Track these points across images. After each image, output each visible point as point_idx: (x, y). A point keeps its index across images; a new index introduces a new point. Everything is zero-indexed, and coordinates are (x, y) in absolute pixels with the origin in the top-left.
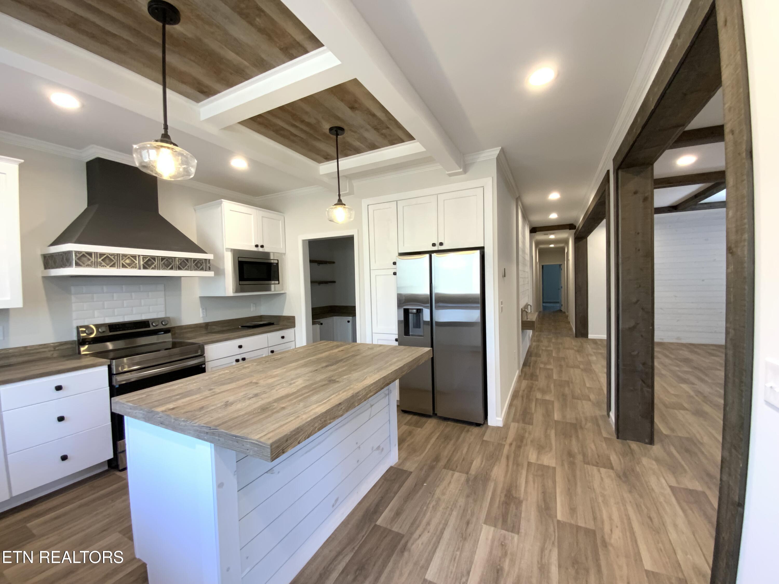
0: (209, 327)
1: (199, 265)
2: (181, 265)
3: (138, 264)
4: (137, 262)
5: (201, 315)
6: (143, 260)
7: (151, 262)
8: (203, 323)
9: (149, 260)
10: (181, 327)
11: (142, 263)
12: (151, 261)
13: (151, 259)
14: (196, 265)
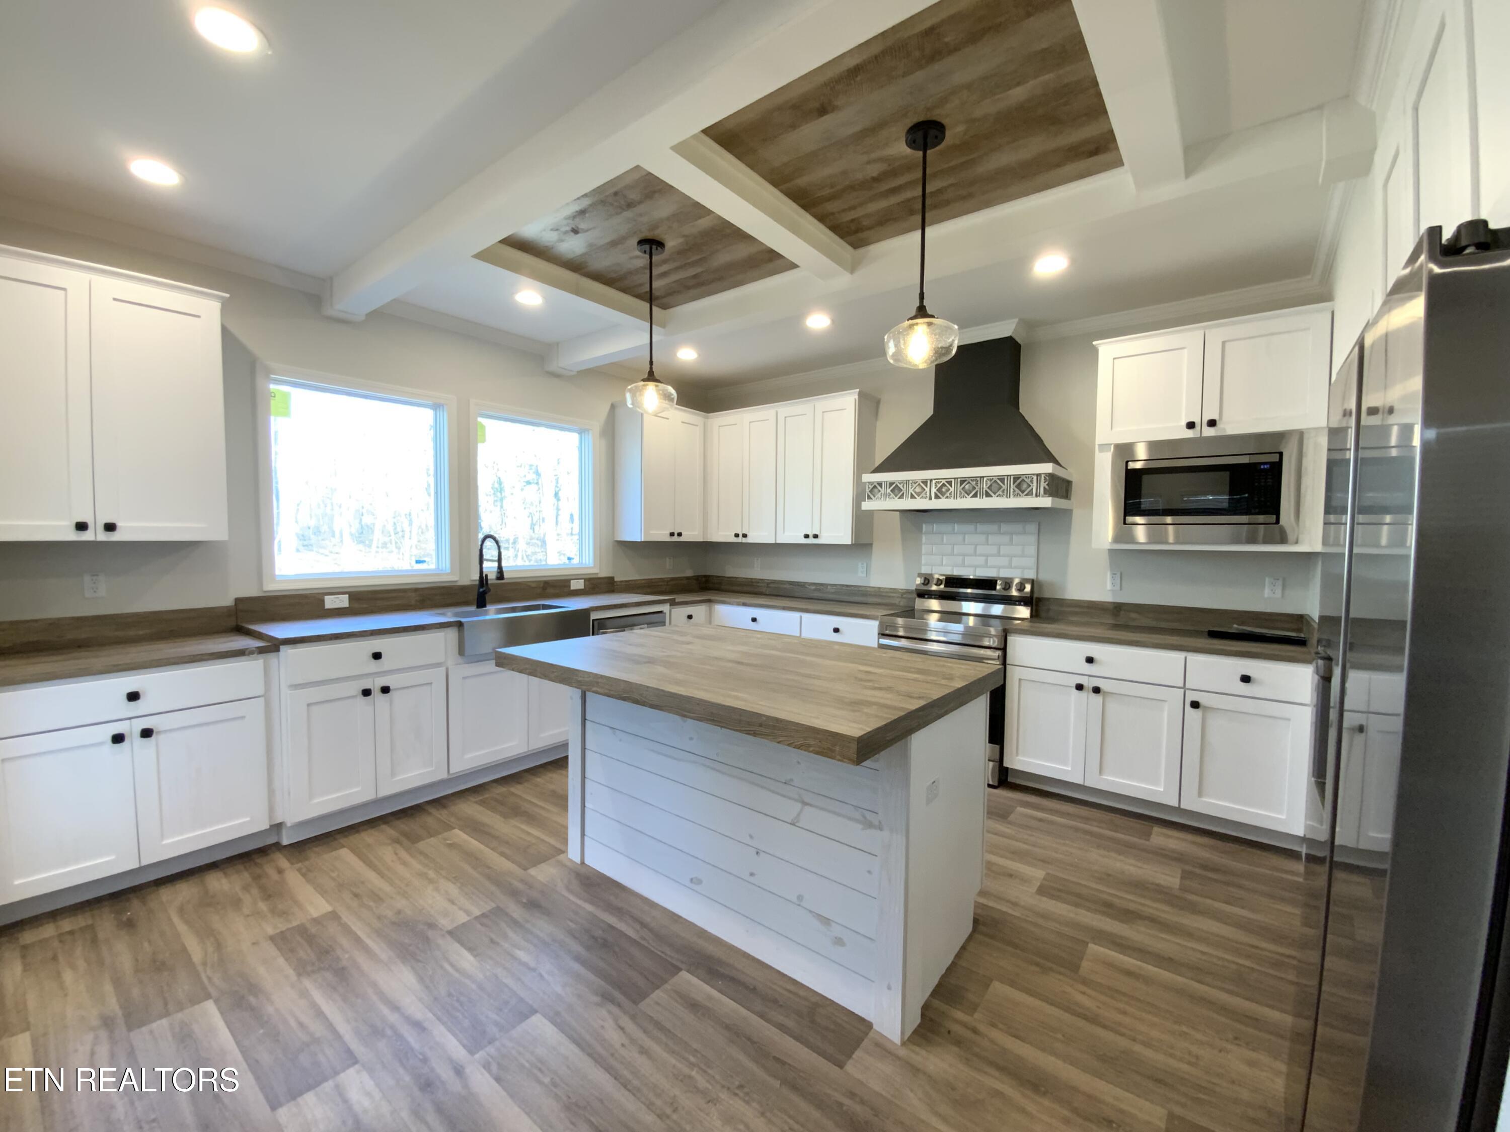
0: (1122, 613)
1: (1024, 486)
2: (991, 490)
3: (928, 493)
4: (927, 489)
5: (1109, 586)
6: (936, 486)
7: (946, 488)
8: (1111, 603)
9: (944, 485)
10: (1062, 602)
11: (934, 490)
12: (945, 485)
13: (946, 484)
14: (1019, 486)
